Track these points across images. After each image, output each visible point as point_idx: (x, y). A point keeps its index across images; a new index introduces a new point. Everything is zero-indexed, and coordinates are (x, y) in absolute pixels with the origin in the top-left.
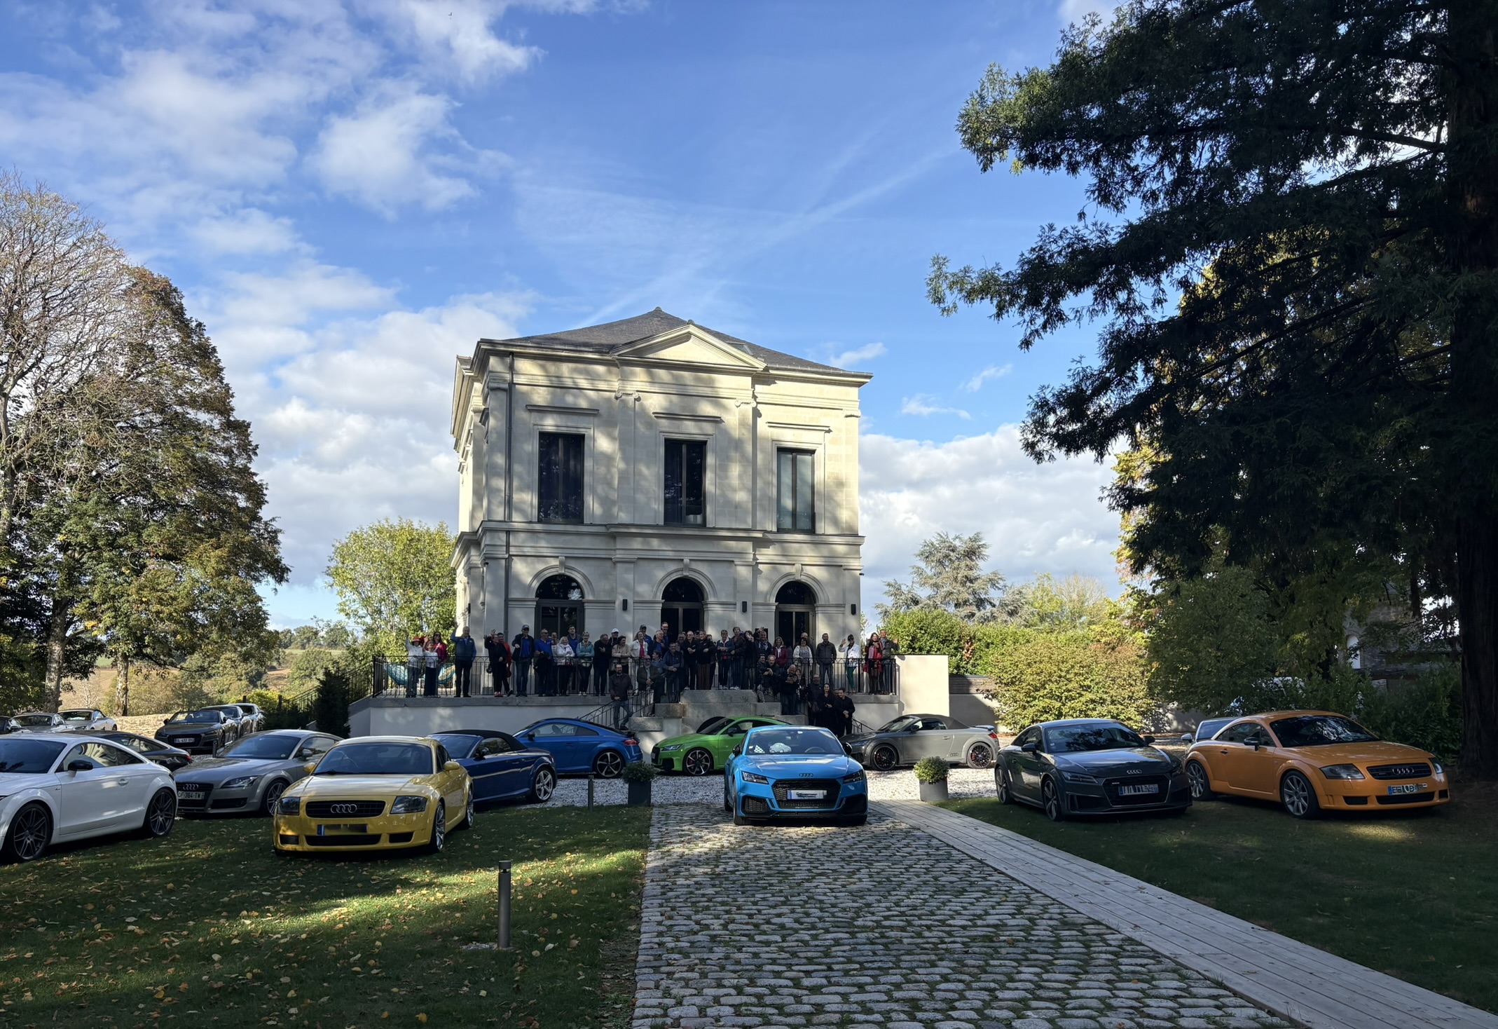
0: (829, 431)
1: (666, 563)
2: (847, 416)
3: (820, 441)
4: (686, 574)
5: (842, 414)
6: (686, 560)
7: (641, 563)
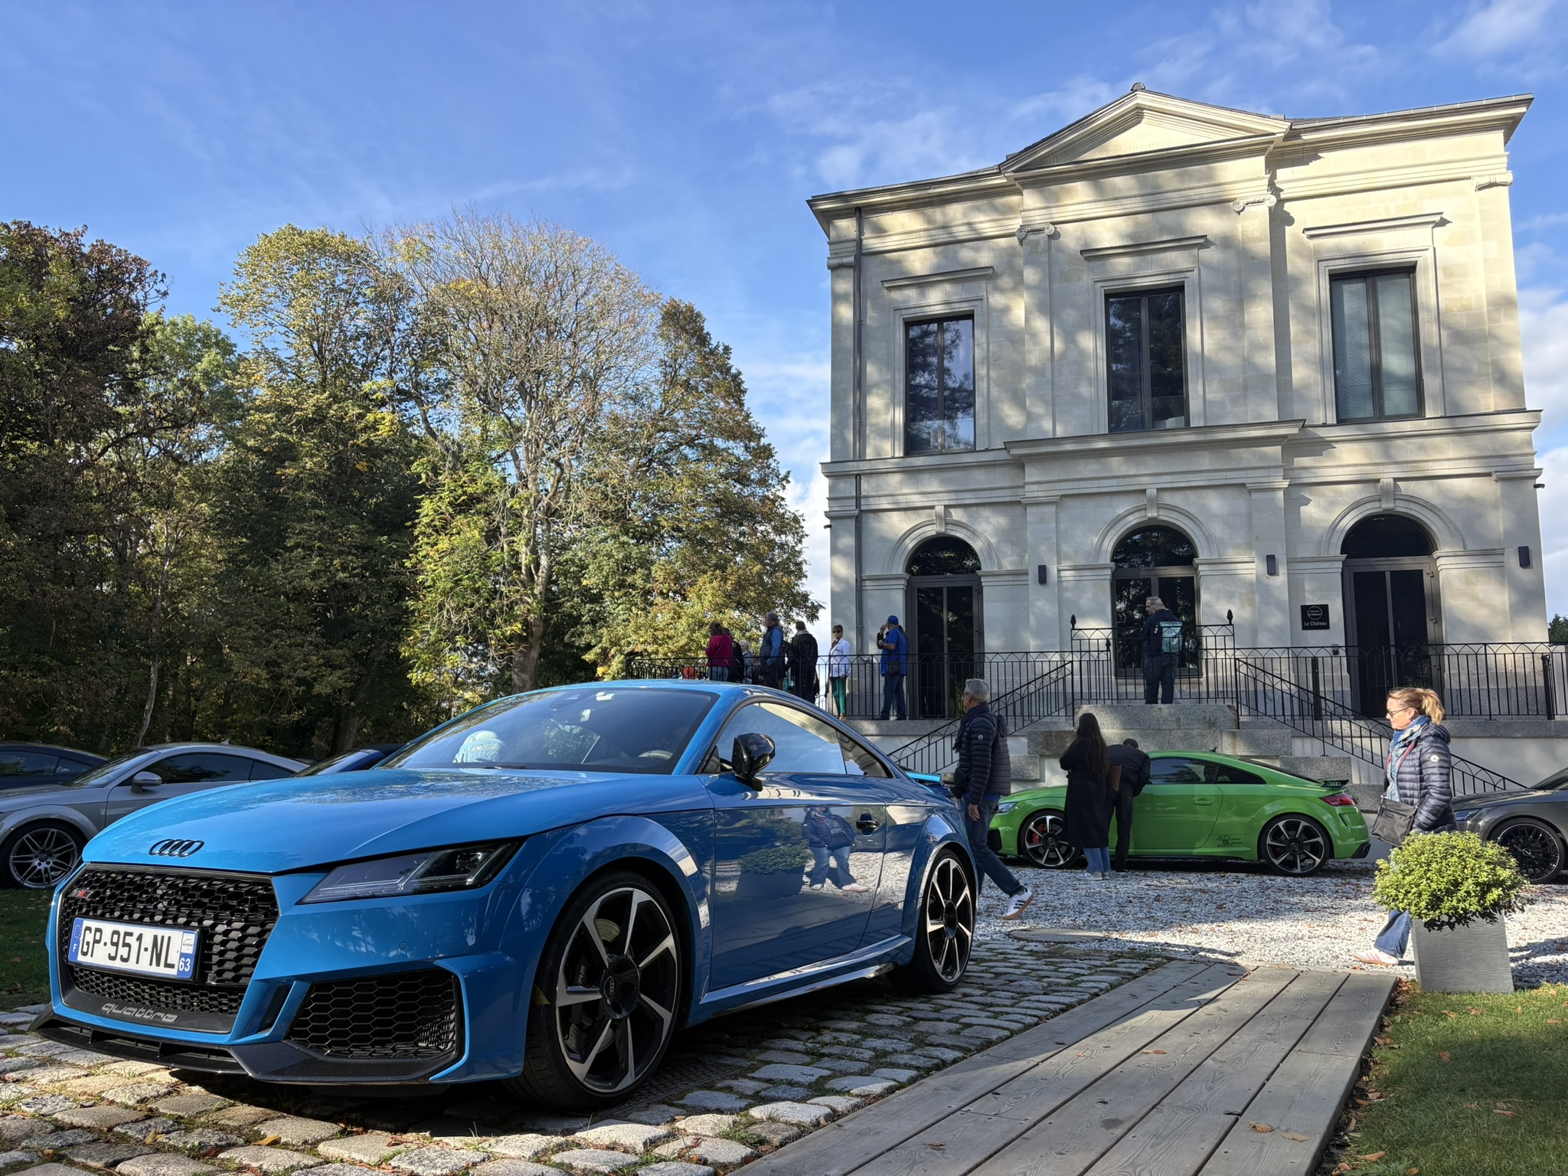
0: (1443, 222)
1: (1116, 500)
2: (1481, 188)
3: (1427, 243)
4: (1152, 513)
5: (1469, 186)
6: (1152, 492)
7: (1070, 502)
